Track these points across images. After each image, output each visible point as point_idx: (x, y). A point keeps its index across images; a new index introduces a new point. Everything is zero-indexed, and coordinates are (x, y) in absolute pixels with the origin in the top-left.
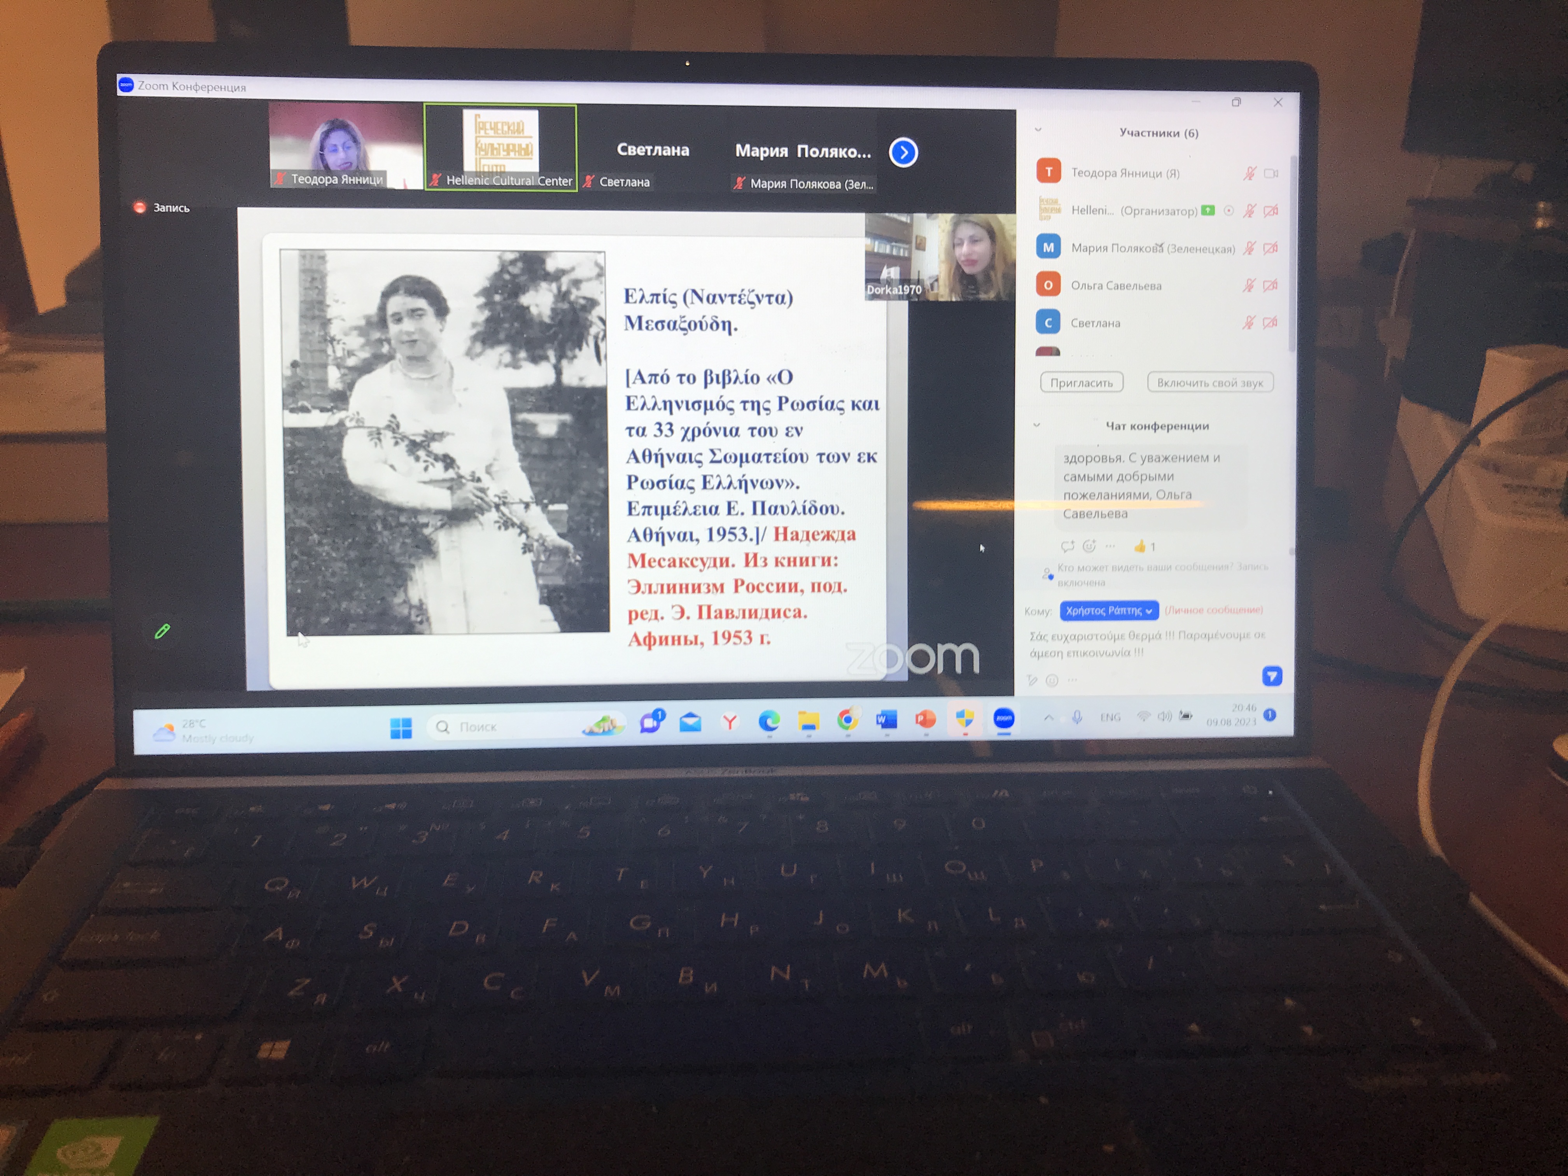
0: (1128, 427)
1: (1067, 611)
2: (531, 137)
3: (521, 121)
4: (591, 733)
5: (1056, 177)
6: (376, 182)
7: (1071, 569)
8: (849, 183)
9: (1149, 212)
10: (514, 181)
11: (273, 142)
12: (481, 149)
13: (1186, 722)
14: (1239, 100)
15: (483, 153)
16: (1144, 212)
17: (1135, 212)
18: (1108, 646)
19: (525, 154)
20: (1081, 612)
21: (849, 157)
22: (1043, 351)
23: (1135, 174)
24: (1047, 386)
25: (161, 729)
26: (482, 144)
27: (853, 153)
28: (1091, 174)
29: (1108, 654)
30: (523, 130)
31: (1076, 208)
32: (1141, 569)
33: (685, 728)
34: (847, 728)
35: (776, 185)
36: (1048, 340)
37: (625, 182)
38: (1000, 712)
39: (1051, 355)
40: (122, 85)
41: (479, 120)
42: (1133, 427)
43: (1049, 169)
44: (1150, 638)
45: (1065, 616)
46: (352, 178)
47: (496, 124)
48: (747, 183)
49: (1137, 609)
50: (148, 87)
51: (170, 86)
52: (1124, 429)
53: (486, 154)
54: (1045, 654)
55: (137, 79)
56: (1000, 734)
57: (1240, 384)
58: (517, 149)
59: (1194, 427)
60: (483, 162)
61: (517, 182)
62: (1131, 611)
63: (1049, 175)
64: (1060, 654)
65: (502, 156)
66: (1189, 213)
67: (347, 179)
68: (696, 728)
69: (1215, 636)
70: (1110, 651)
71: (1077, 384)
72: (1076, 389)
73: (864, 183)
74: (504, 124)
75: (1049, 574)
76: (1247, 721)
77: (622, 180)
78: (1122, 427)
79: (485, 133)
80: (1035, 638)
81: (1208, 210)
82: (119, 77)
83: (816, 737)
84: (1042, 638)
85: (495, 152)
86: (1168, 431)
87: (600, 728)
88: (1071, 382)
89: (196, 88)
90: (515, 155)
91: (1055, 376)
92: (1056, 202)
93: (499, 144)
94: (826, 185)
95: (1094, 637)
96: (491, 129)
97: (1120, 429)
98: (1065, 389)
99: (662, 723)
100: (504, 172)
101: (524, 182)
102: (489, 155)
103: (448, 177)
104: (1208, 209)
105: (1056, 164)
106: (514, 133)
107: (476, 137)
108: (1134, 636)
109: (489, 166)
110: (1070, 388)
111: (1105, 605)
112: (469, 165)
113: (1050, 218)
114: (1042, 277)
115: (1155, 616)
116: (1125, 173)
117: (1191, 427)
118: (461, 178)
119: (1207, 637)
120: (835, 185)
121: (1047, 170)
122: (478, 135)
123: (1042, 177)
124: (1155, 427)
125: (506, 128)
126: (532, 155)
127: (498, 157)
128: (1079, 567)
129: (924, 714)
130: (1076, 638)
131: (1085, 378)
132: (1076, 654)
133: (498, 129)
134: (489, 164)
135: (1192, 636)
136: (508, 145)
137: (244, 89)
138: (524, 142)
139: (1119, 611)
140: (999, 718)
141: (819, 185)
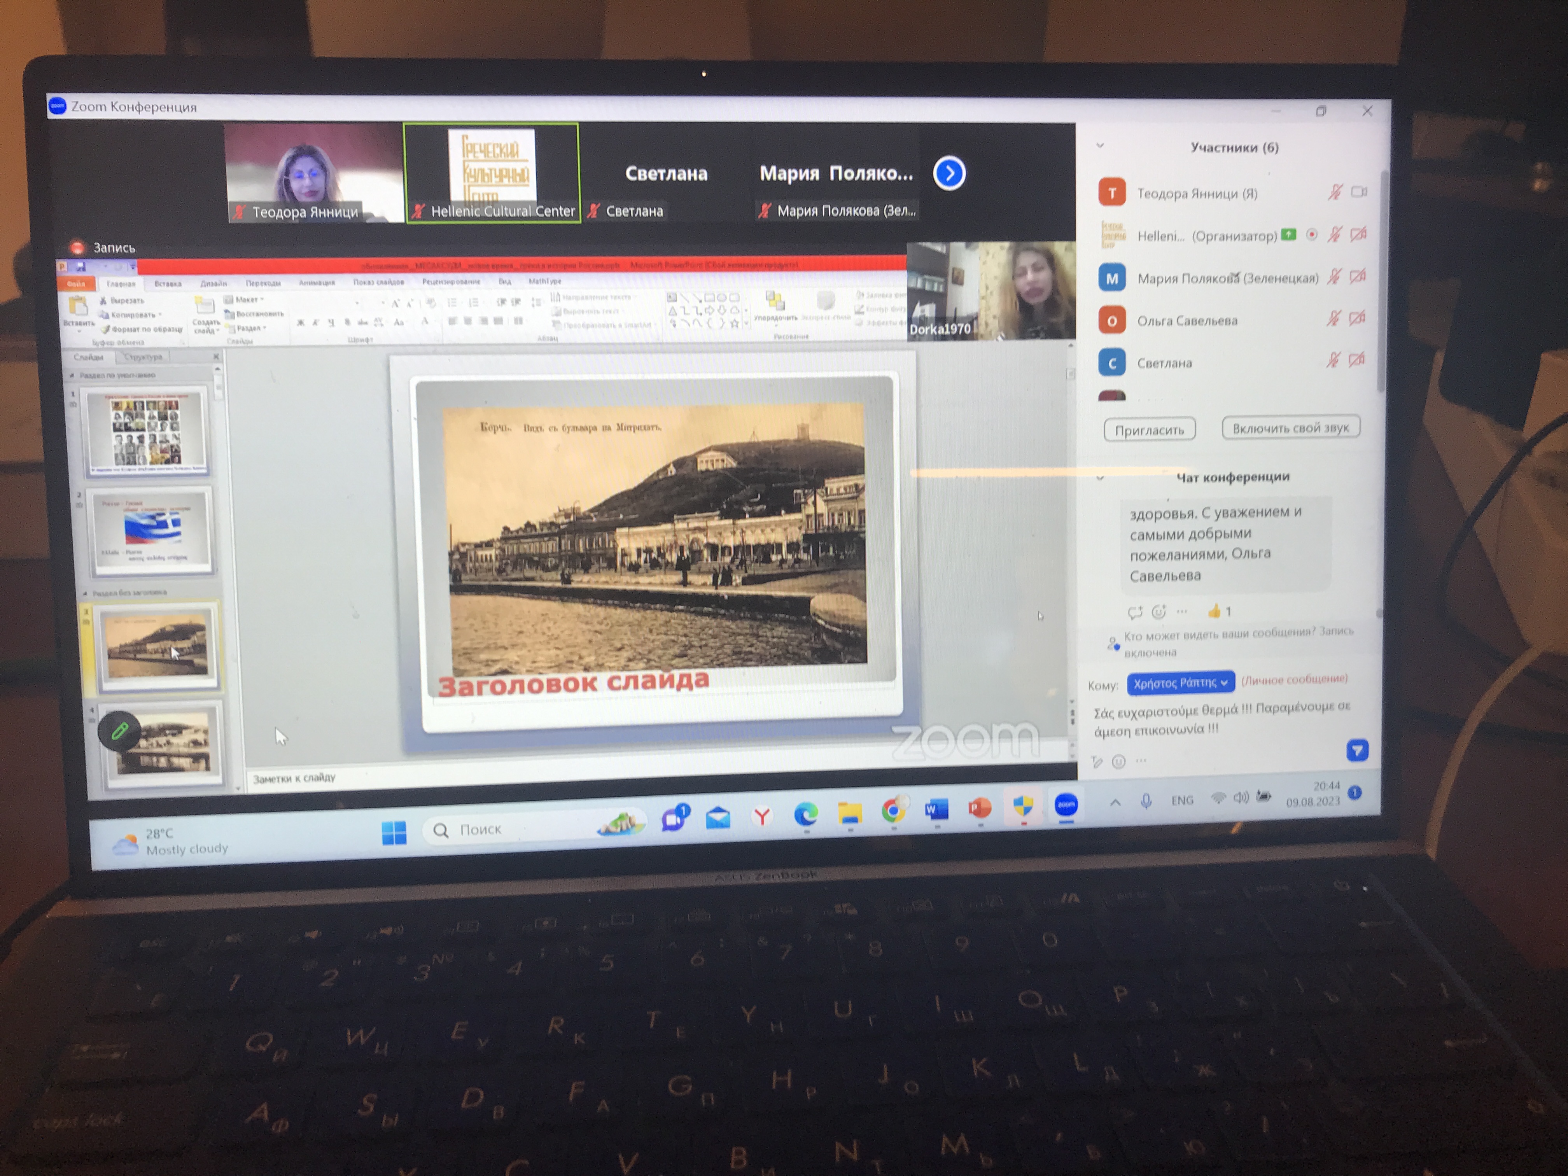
0: (1201, 479)
1: (1135, 684)
2: (527, 161)
3: (515, 142)
4: (608, 832)
5: (1120, 199)
6: (350, 215)
7: (1139, 638)
8: (888, 209)
9: (1223, 238)
10: (508, 211)
11: (230, 170)
12: (470, 175)
13: (1264, 804)
14: (1324, 108)
15: (472, 180)
16: (1218, 237)
17: (1208, 238)
18: (1181, 722)
19: (520, 180)
20: (1150, 685)
21: (887, 179)
22: (1106, 396)
23: (1207, 195)
24: (1111, 434)
25: (122, 841)
26: (470, 170)
27: (893, 174)
28: (1159, 195)
29: (1179, 731)
30: (517, 152)
31: (1142, 233)
32: (1216, 636)
33: (712, 824)
34: (893, 820)
35: (807, 212)
36: (1112, 383)
37: (635, 212)
38: (1062, 798)
39: (1116, 399)
40: (53, 106)
41: (466, 142)
42: (1206, 479)
43: (1113, 190)
44: (1225, 712)
45: (1133, 690)
46: (322, 210)
47: (487, 146)
48: (773, 211)
49: (1212, 680)
50: (83, 108)
51: (109, 107)
52: (1196, 481)
53: (476, 180)
54: (1112, 733)
55: (69, 98)
56: (1061, 822)
57: (1323, 429)
58: (511, 175)
59: (1273, 478)
60: (473, 190)
61: (512, 212)
62: (1205, 683)
63: (1113, 196)
64: (1127, 732)
65: (494, 183)
66: (1268, 238)
67: (316, 212)
68: (724, 825)
69: (1296, 708)
70: (1182, 727)
71: (1145, 432)
72: (1144, 437)
73: (905, 209)
74: (496, 146)
75: (1116, 643)
76: (1330, 800)
77: (632, 209)
78: (1194, 479)
79: (474, 156)
80: (1100, 715)
81: (1289, 235)
82: (50, 96)
83: (859, 830)
84: (1107, 715)
85: (486, 179)
86: (1245, 483)
87: (617, 828)
88: (1138, 430)
89: (139, 108)
90: (509, 181)
91: (1120, 423)
92: (1120, 227)
93: (491, 170)
94: (863, 212)
95: (1165, 713)
96: (481, 151)
97: (1192, 481)
98: (1132, 437)
99: (687, 820)
100: (497, 202)
101: (520, 212)
102: (480, 182)
103: (433, 208)
104: (1289, 233)
105: (1120, 184)
106: (508, 156)
107: (464, 162)
108: (1207, 710)
109: (479, 195)
110: (1136, 437)
111: (1176, 676)
112: (457, 193)
113: (1113, 246)
114: (1106, 312)
115: (1231, 688)
116: (1197, 193)
117: (1269, 478)
118: (448, 209)
119: (1288, 709)
120: (873, 211)
121: (1110, 192)
122: (466, 158)
123: (1105, 199)
124: (1231, 478)
125: (498, 151)
126: (528, 181)
127: (490, 183)
128: (1148, 636)
129: (978, 802)
130: (1145, 714)
131: (1154, 424)
132: (1144, 731)
133: (488, 152)
134: (479, 193)
135: (1271, 710)
136: (501, 171)
137: (195, 108)
138: (519, 167)
139: (1192, 683)
140: (1061, 805)
141: (855, 211)
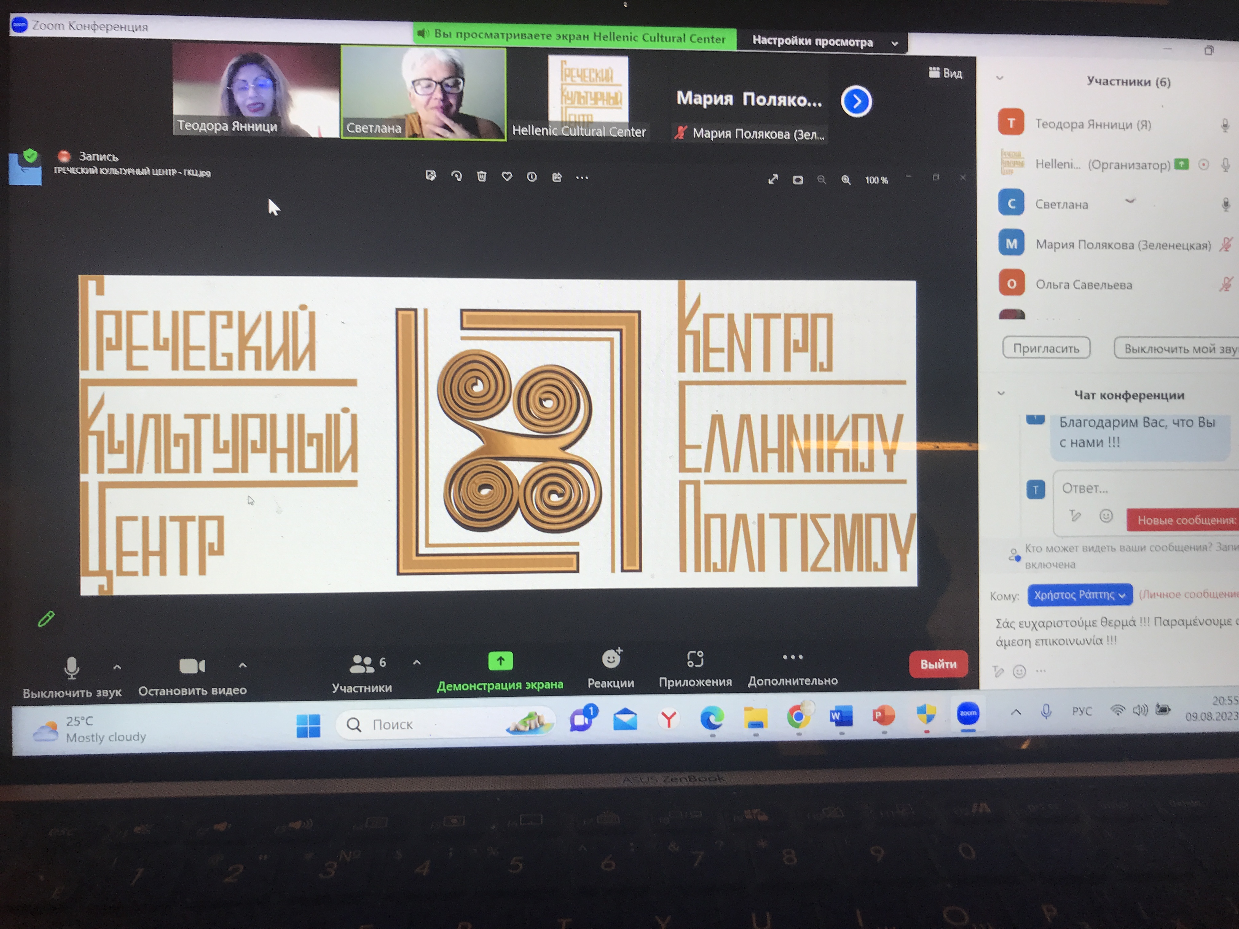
0: (1098, 396)
1: (1036, 595)
4: (517, 731)
5: (1019, 129)
7: (1039, 549)
8: (798, 133)
9: (1118, 166)
11: (177, 88)
13: (1163, 717)
14: (1211, 48)
16: (1113, 166)
17: (1104, 166)
18: (1079, 633)
20: (1050, 596)
21: (798, 106)
22: (1006, 314)
23: (1102, 125)
24: (1010, 352)
25: (42, 727)
27: (803, 101)
28: (1056, 126)
29: (1079, 642)
31: (1040, 161)
32: (1113, 550)
33: (619, 726)
34: (797, 726)
35: (721, 134)
36: (1012, 302)
38: (965, 707)
39: (1015, 318)
40: (16, 25)
42: (1103, 396)
43: (1011, 120)
44: (1123, 625)
45: (1033, 602)
48: (689, 133)
49: (1109, 593)
50: (43, 27)
51: (67, 26)
52: (1093, 398)
54: (1012, 643)
55: (30, 18)
56: (963, 731)
57: (1218, 350)
59: (1168, 397)
62: (1103, 595)
63: (1011, 126)
64: (1028, 642)
66: (1162, 167)
68: (631, 727)
69: (1194, 623)
70: (1081, 639)
71: (1042, 349)
72: (1041, 354)
73: (814, 133)
75: (1016, 555)
76: (1229, 715)
78: (1091, 396)
80: (1001, 625)
81: (1182, 164)
82: (13, 16)
83: (764, 735)
84: (1009, 625)
86: (1140, 401)
87: (526, 726)
88: (1035, 347)
89: (95, 27)
91: (1018, 340)
92: (1018, 155)
94: (774, 135)
95: (1064, 623)
97: (1089, 398)
98: (1029, 354)
99: (593, 720)
104: (1182, 163)
105: (1018, 114)
108: (1106, 622)
110: (1034, 354)
111: (1075, 588)
113: (1012, 172)
115: (1129, 601)
116: (1093, 124)
117: (1164, 397)
119: (1184, 623)
120: (784, 134)
121: (1009, 121)
123: (1004, 128)
124: (1126, 396)
128: (1047, 548)
129: (882, 710)
130: (1044, 625)
131: (1050, 343)
132: (1044, 642)
135: (1169, 623)
137: (146, 28)
139: (1090, 595)
140: (963, 713)
